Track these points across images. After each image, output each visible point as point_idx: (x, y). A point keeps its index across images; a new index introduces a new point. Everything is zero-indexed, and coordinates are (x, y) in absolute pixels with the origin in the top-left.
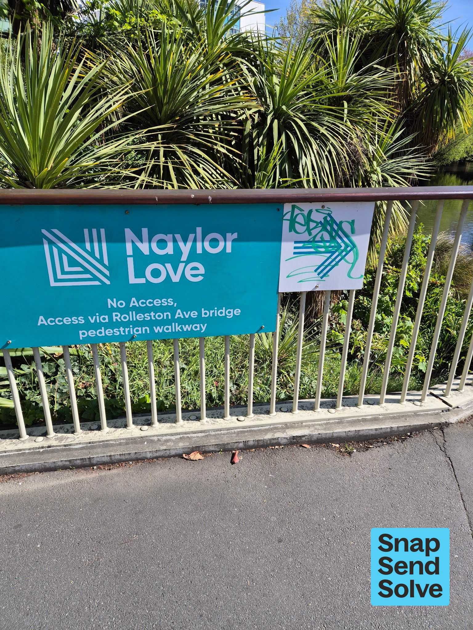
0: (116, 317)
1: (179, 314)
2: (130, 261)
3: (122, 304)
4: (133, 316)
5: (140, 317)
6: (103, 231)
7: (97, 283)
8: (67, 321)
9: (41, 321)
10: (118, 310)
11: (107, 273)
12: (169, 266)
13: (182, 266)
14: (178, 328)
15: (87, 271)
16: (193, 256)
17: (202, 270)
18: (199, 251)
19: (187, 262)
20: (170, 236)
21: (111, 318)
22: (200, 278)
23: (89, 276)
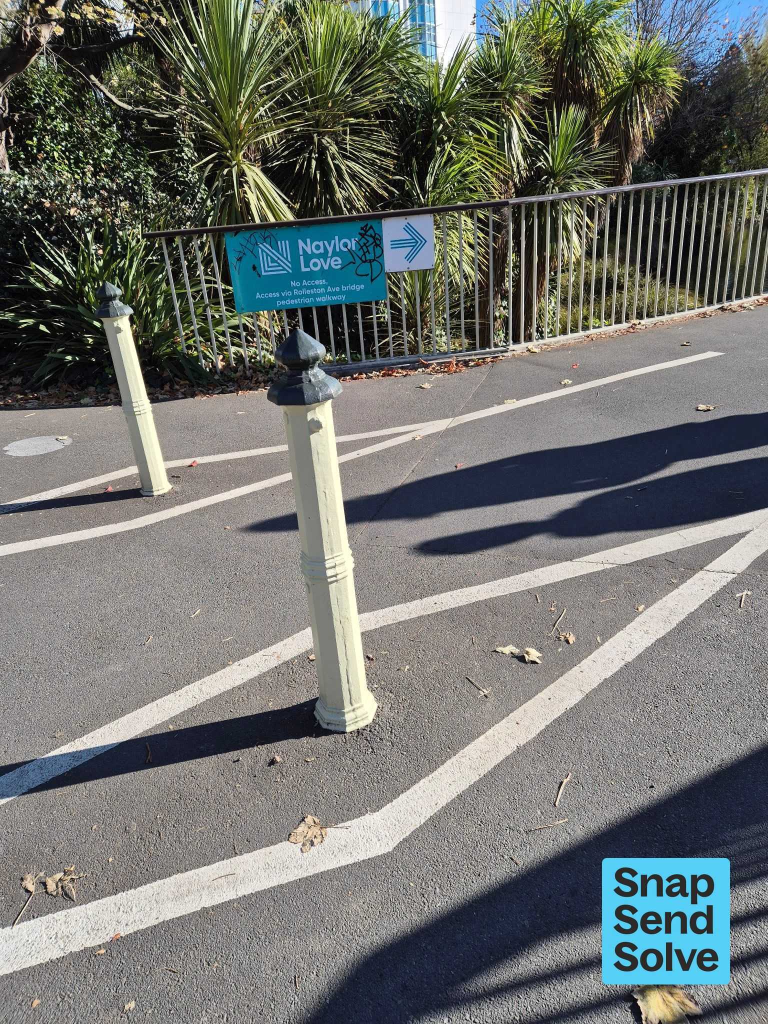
0: (296, 292)
1: (329, 289)
2: (302, 258)
3: (298, 284)
4: (304, 292)
5: (308, 292)
6: (287, 242)
7: (285, 272)
8: (270, 295)
9: (258, 296)
10: (296, 287)
11: (290, 266)
12: (322, 260)
13: (329, 259)
14: (330, 299)
15: (280, 266)
16: (335, 254)
17: (340, 262)
18: (338, 250)
19: (331, 257)
20: (322, 242)
21: (293, 293)
22: (339, 266)
23: (281, 268)
